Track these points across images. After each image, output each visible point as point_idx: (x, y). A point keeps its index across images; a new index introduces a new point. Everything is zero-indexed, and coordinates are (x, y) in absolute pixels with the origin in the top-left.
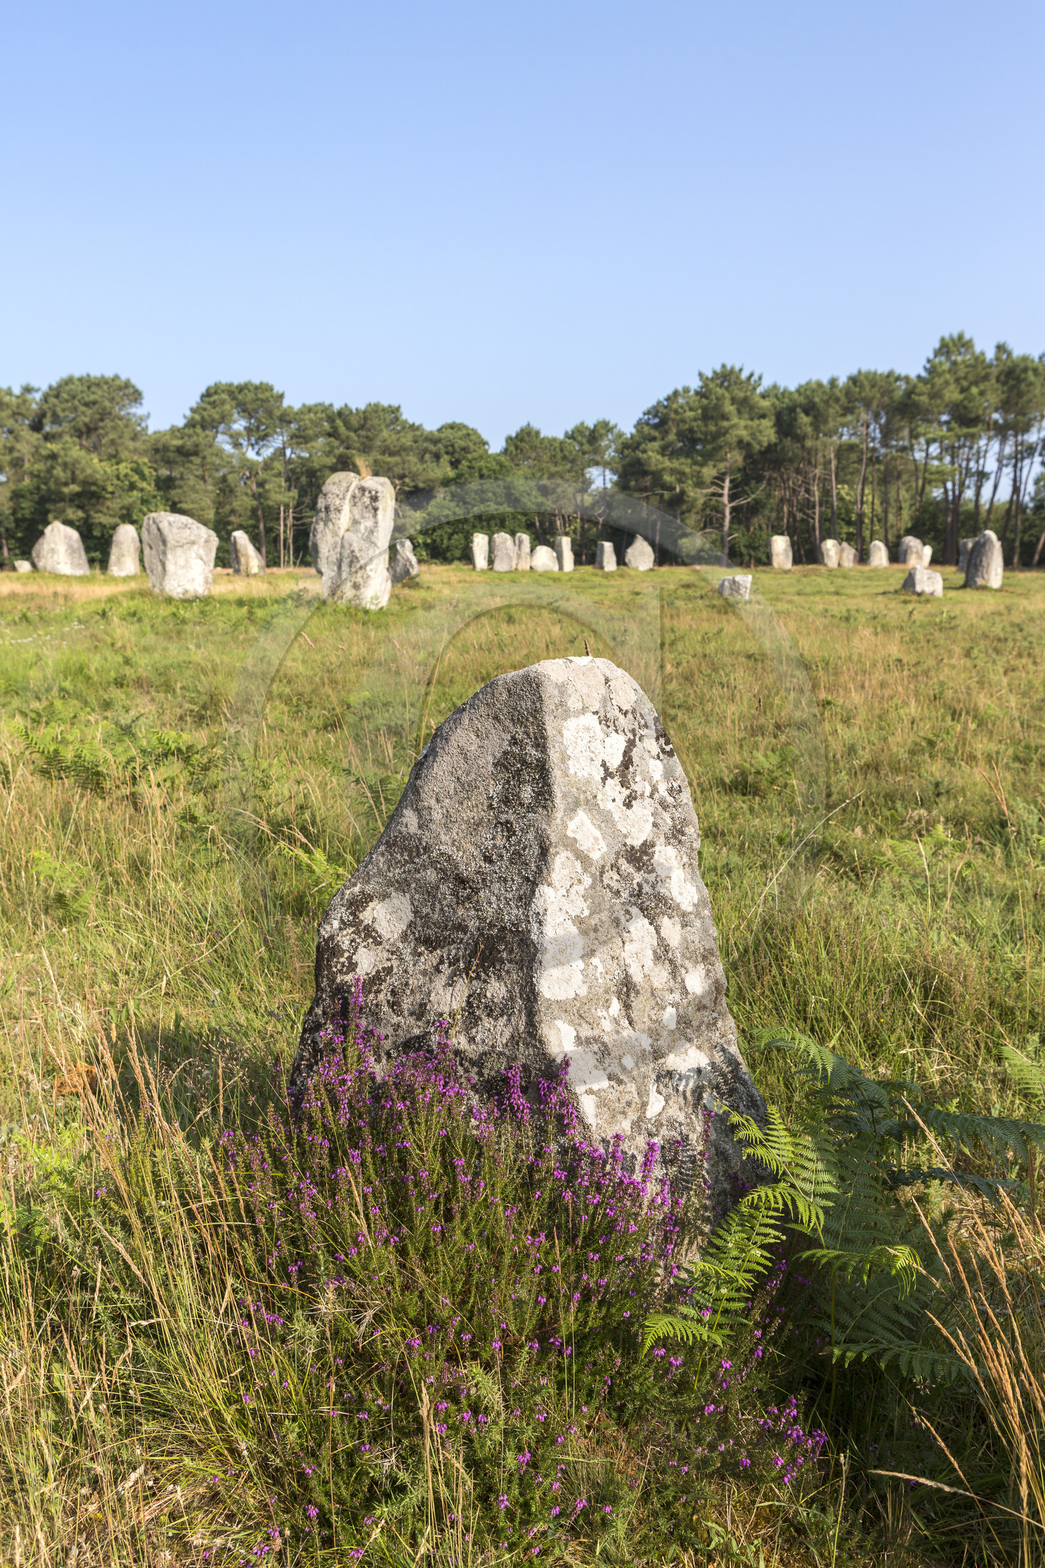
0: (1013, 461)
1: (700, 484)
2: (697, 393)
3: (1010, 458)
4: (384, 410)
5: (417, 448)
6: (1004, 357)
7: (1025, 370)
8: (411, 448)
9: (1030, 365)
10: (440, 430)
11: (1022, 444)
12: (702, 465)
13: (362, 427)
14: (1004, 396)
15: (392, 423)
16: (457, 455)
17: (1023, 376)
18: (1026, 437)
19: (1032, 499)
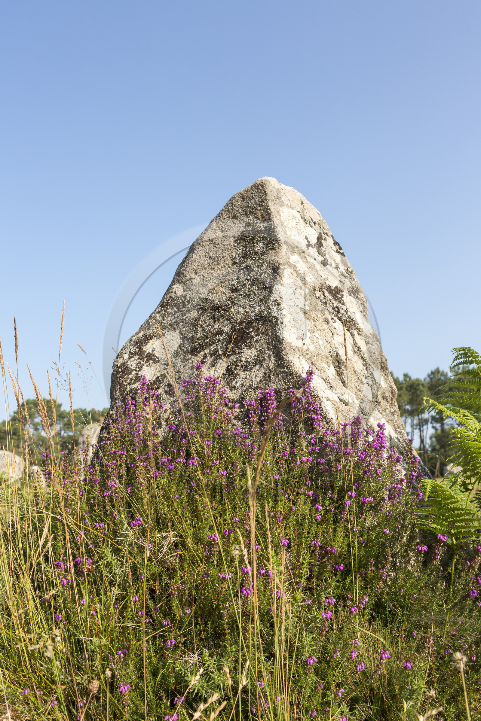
0: (418, 427)
3: (417, 425)
6: (408, 379)
7: (418, 385)
9: (420, 382)
11: (422, 419)
14: (410, 397)
17: (418, 388)
18: (423, 415)
19: (430, 446)
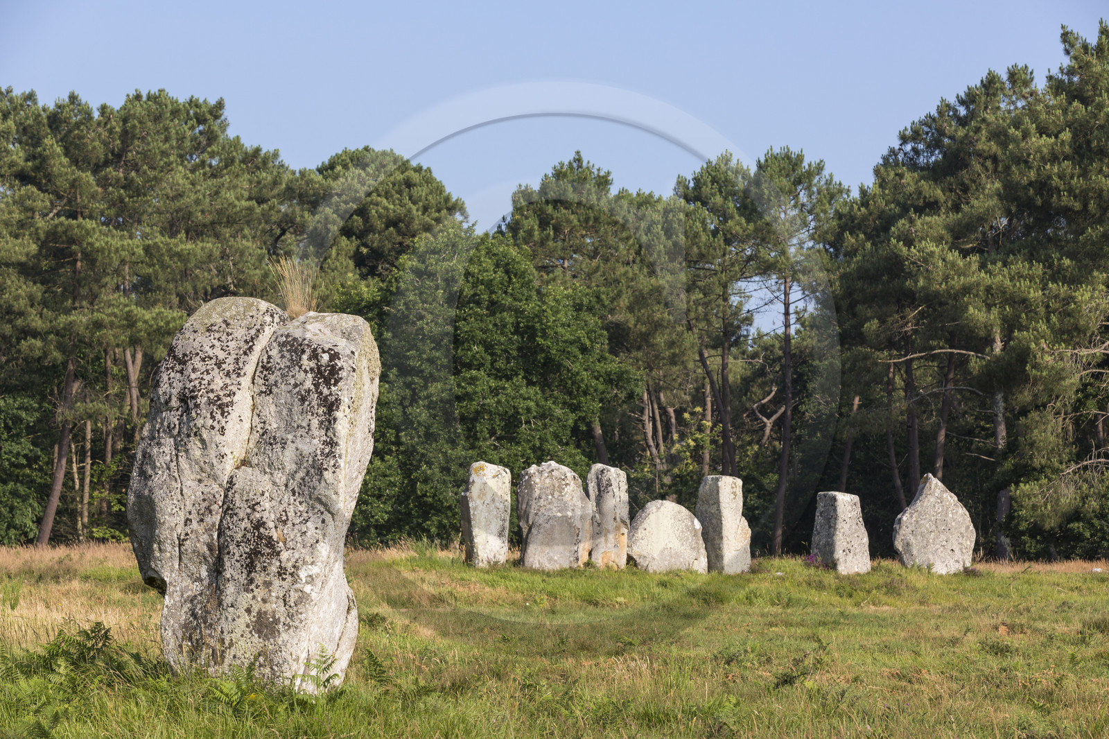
1: (1070, 333)
2: (1056, 86)
4: (175, 113)
5: (266, 217)
8: (248, 218)
10: (328, 169)
12: (1074, 281)
13: (117, 158)
15: (198, 148)
16: (374, 239)
